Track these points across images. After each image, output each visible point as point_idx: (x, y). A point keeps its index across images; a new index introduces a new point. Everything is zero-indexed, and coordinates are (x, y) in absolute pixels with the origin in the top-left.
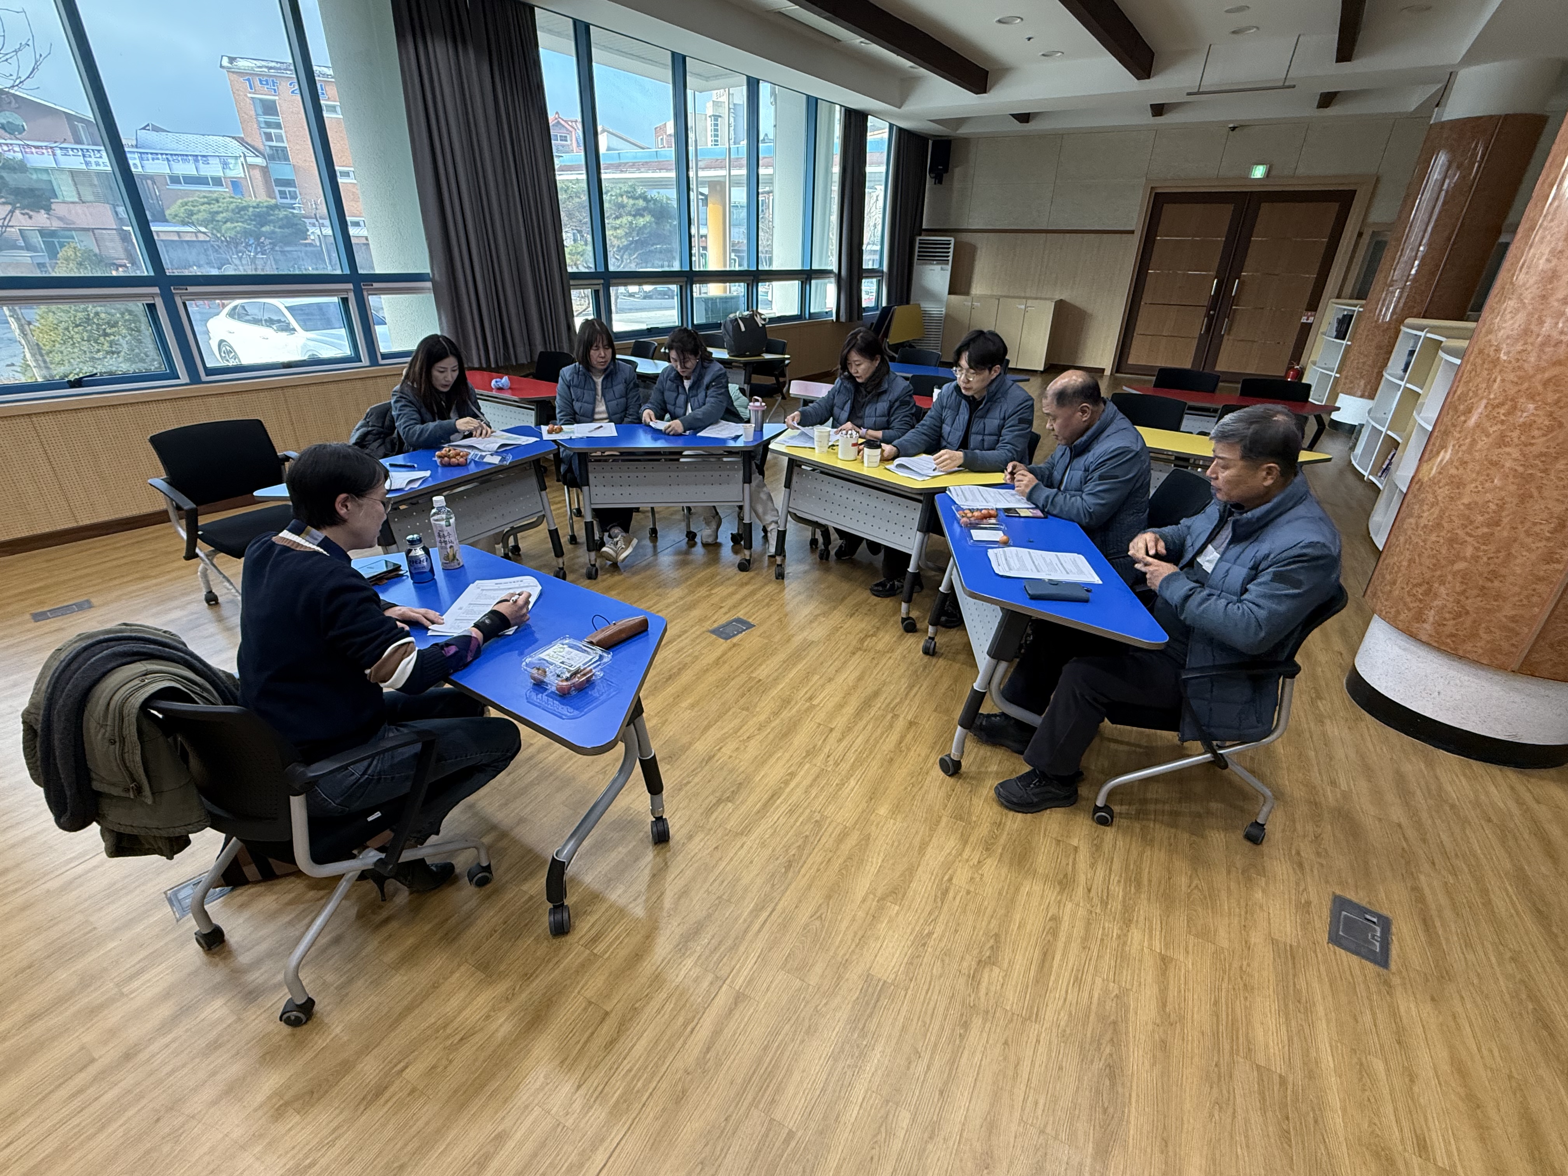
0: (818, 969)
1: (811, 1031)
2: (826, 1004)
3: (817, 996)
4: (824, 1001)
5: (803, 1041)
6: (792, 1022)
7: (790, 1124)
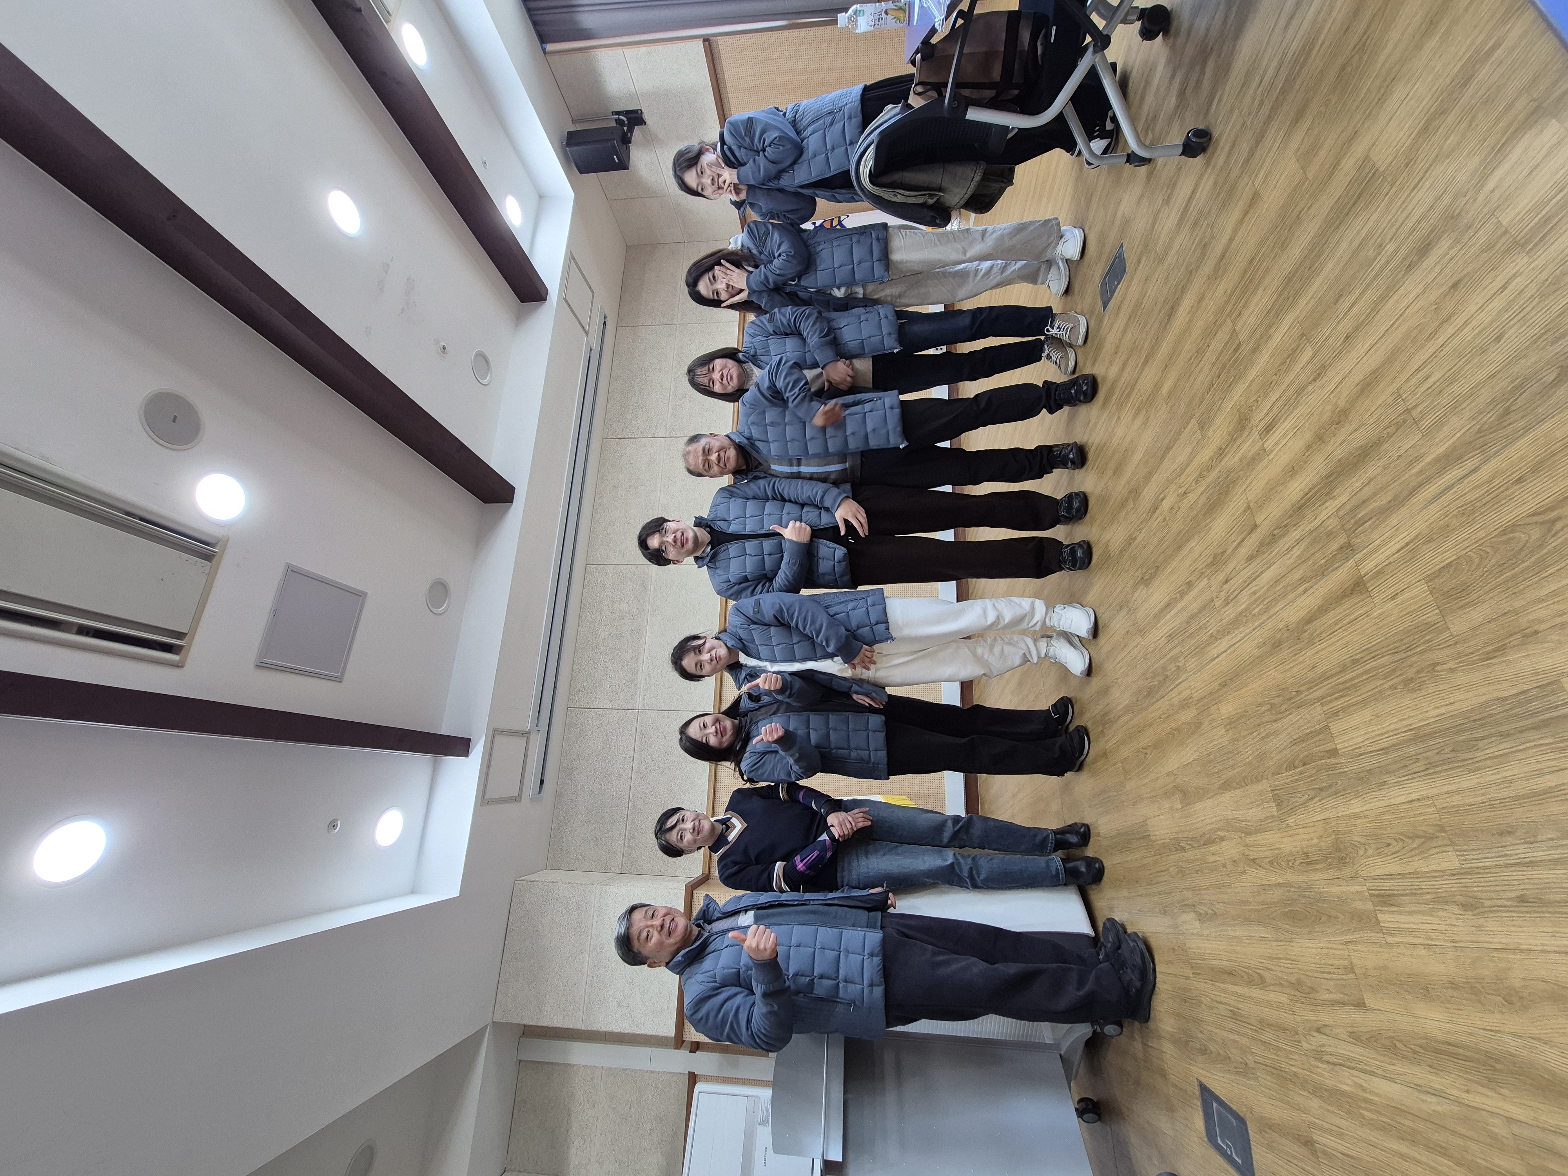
0: (1477, 615)
1: (1410, 685)
2: (1452, 670)
3: (1448, 651)
4: (1451, 665)
5: (1394, 687)
6: (1397, 657)
7: (1341, 744)
